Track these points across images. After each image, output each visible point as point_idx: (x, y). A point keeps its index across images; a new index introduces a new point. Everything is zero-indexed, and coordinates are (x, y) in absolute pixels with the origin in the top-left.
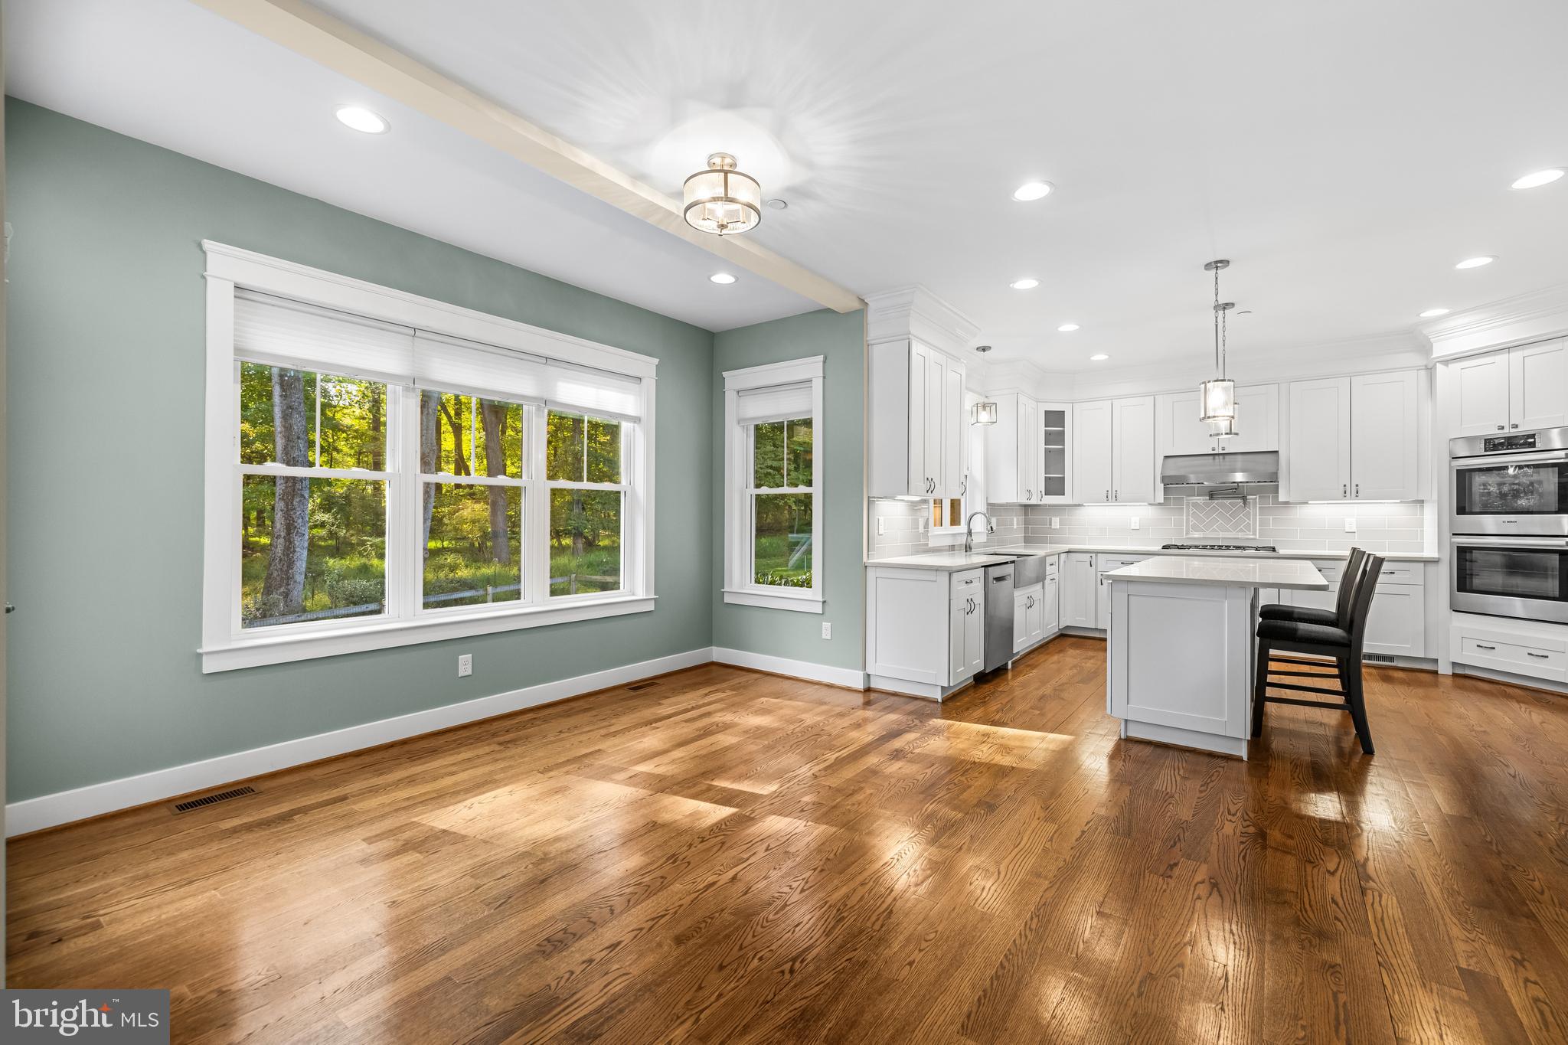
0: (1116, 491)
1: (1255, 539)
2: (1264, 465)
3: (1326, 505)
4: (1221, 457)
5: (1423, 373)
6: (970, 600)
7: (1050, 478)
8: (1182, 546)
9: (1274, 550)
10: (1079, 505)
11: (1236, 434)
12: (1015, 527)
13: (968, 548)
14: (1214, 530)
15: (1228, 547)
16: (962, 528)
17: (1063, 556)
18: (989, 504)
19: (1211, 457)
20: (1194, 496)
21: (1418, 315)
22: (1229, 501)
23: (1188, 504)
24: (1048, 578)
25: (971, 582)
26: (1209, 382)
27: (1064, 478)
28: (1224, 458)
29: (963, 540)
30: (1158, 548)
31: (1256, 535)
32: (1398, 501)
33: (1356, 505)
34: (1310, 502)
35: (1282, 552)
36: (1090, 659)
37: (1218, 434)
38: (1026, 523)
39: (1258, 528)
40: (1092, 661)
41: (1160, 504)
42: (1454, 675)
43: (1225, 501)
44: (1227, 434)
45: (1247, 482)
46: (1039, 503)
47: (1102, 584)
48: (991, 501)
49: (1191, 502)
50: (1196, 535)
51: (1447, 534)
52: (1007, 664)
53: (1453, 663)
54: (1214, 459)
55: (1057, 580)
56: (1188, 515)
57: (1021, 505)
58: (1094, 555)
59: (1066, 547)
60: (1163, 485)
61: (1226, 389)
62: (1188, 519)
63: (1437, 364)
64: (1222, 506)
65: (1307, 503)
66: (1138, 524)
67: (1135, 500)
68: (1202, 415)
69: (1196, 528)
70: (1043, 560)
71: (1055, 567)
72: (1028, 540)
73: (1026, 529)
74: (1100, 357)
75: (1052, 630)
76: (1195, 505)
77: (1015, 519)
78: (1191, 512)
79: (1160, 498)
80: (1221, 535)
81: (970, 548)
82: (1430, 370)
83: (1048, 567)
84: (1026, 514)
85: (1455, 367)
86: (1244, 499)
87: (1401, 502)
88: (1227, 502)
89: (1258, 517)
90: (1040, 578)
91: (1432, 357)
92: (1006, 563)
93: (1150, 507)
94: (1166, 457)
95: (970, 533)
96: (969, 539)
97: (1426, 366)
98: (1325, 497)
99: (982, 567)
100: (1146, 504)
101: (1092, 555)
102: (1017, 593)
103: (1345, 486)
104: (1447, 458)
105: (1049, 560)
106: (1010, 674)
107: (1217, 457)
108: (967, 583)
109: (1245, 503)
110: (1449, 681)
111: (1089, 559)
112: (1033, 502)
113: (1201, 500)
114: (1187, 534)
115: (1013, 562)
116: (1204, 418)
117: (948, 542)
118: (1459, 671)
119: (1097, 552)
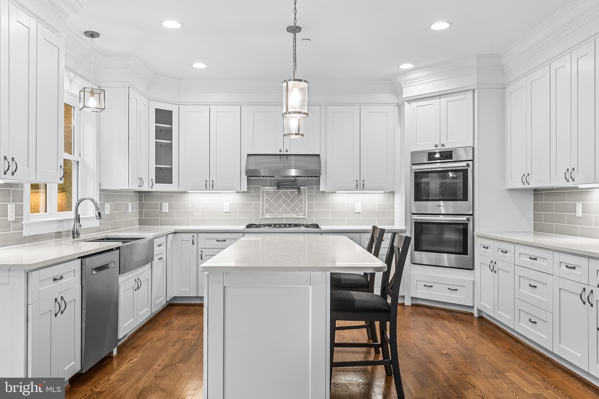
0: (213, 181)
1: (305, 218)
2: (311, 165)
3: (345, 194)
4: (285, 157)
5: (396, 107)
6: (59, 300)
7: (161, 169)
8: (260, 224)
9: (317, 226)
10: (184, 192)
11: (302, 135)
12: (130, 211)
13: (75, 234)
14: (280, 212)
15: (290, 225)
16: (71, 215)
17: (170, 237)
18: (101, 190)
19: (279, 157)
20: (267, 186)
21: (398, 66)
22: (290, 190)
23: (263, 192)
24: (156, 259)
25: (62, 278)
26: (290, 80)
27: (172, 168)
28: (287, 158)
29: (70, 226)
30: (242, 227)
31: (306, 216)
32: (383, 192)
33: (361, 195)
34: (337, 192)
35: (323, 227)
36: (191, 330)
37: (290, 134)
38: (141, 207)
39: (307, 210)
40: (192, 332)
41: (244, 192)
42: (413, 305)
43: (287, 190)
44: (296, 134)
45: (301, 177)
46: (151, 190)
47: (202, 259)
48: (104, 187)
49: (265, 190)
50: (267, 216)
51: (409, 214)
52: (112, 352)
53: (412, 298)
54: (281, 158)
55: (164, 259)
56: (263, 201)
57: (136, 192)
58: (195, 235)
59: (173, 228)
60: (246, 177)
61: (302, 90)
62: (263, 204)
63: (405, 102)
64: (285, 194)
65: (335, 192)
66: (229, 208)
67: (226, 188)
68: (284, 111)
69: (268, 211)
70: (151, 242)
71: (163, 248)
72: (142, 222)
73: (140, 213)
74: (200, 66)
75: (160, 302)
76: (268, 193)
77: (130, 205)
78: (265, 199)
79: (245, 188)
80: (285, 216)
81: (78, 234)
82: (400, 107)
83: (156, 248)
84: (140, 200)
85: (414, 104)
86: (299, 189)
87: (384, 193)
88: (288, 191)
89: (307, 202)
90: (149, 259)
91: (403, 97)
92: (112, 250)
93: (237, 194)
94: (249, 155)
95: (78, 219)
96: (77, 225)
97: (398, 104)
98: (346, 189)
99: (79, 258)
100: (234, 192)
101: (193, 234)
102: (122, 279)
103: (357, 181)
104: (410, 164)
105: (156, 242)
106: (115, 362)
107: (282, 157)
108: (55, 280)
109: (299, 192)
110: (409, 310)
111: (191, 238)
112: (145, 188)
113: (271, 189)
114: (262, 215)
115: (119, 248)
116: (286, 113)
117: (53, 229)
118: (415, 302)
119: (198, 232)
